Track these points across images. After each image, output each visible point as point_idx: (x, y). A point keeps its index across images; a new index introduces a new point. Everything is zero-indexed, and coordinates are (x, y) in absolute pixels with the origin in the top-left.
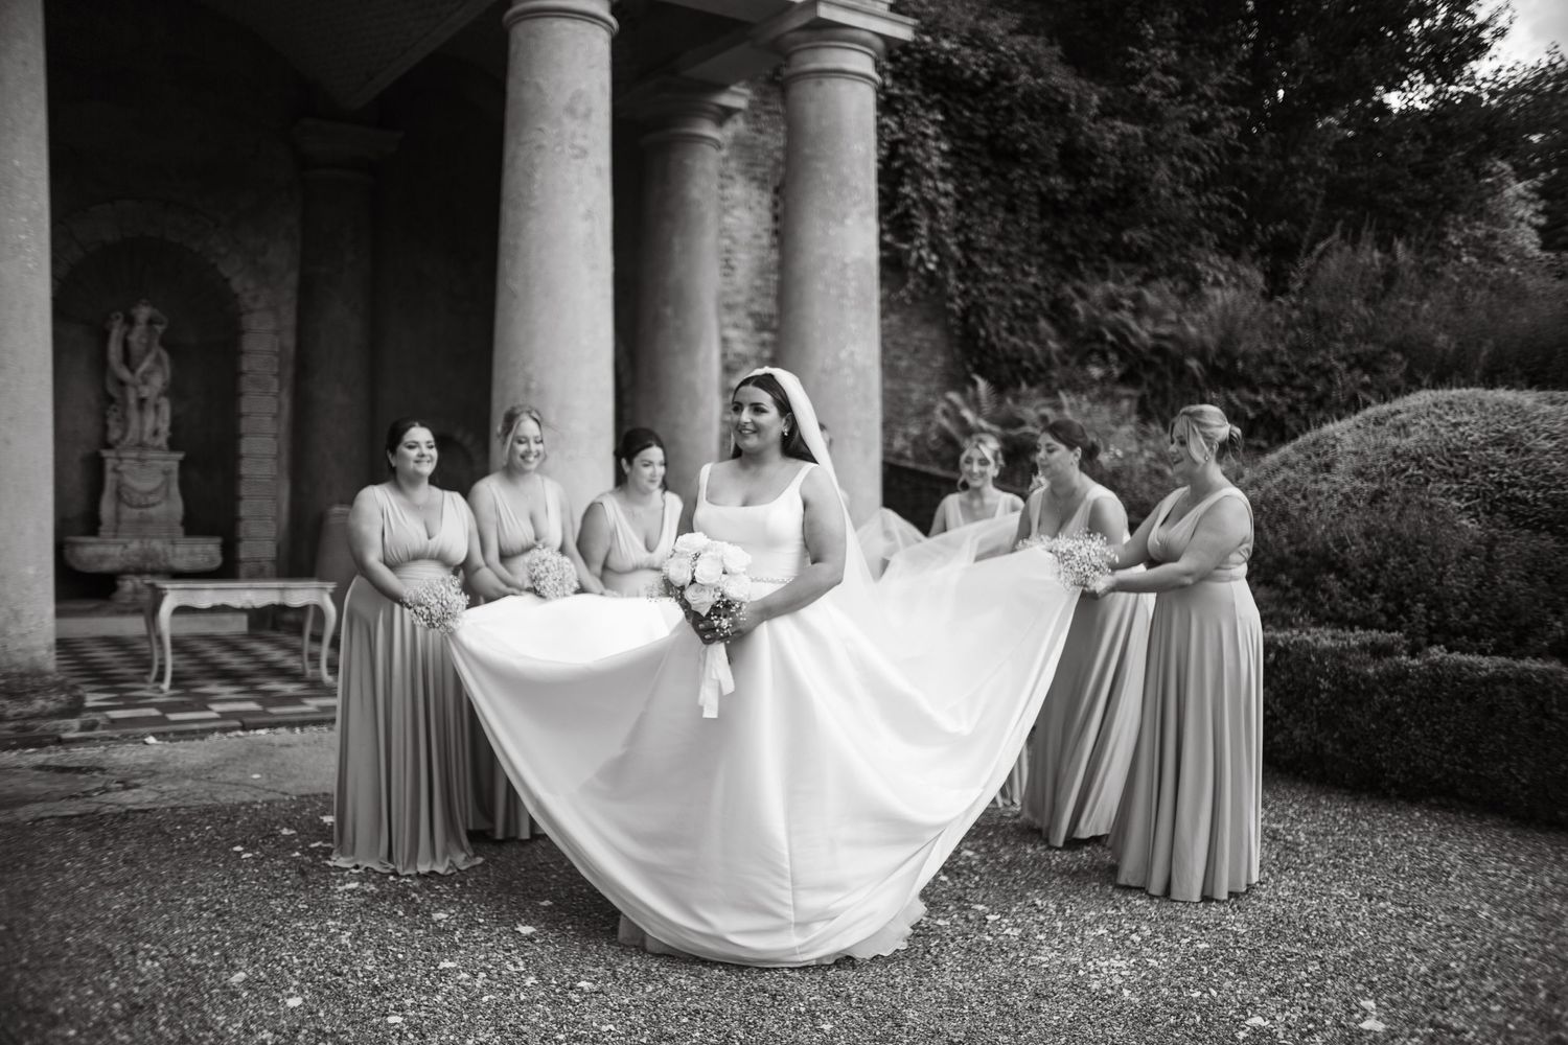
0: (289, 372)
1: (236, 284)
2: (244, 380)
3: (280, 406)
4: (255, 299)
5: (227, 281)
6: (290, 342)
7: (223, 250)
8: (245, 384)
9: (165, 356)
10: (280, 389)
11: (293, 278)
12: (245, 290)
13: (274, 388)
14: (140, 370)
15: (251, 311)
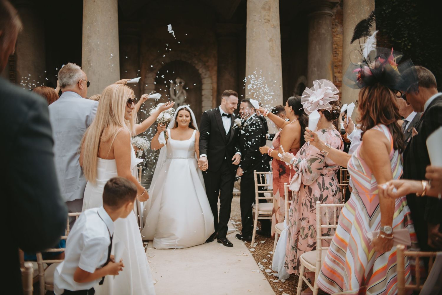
0: (215, 94)
1: (200, 71)
2: (203, 97)
3: (213, 104)
4: (205, 75)
5: (198, 70)
6: (215, 86)
7: (196, 62)
8: (204, 98)
9: (185, 92)
10: (213, 99)
11: (216, 68)
12: (203, 72)
13: (211, 99)
14: (178, 95)
15: (204, 78)
